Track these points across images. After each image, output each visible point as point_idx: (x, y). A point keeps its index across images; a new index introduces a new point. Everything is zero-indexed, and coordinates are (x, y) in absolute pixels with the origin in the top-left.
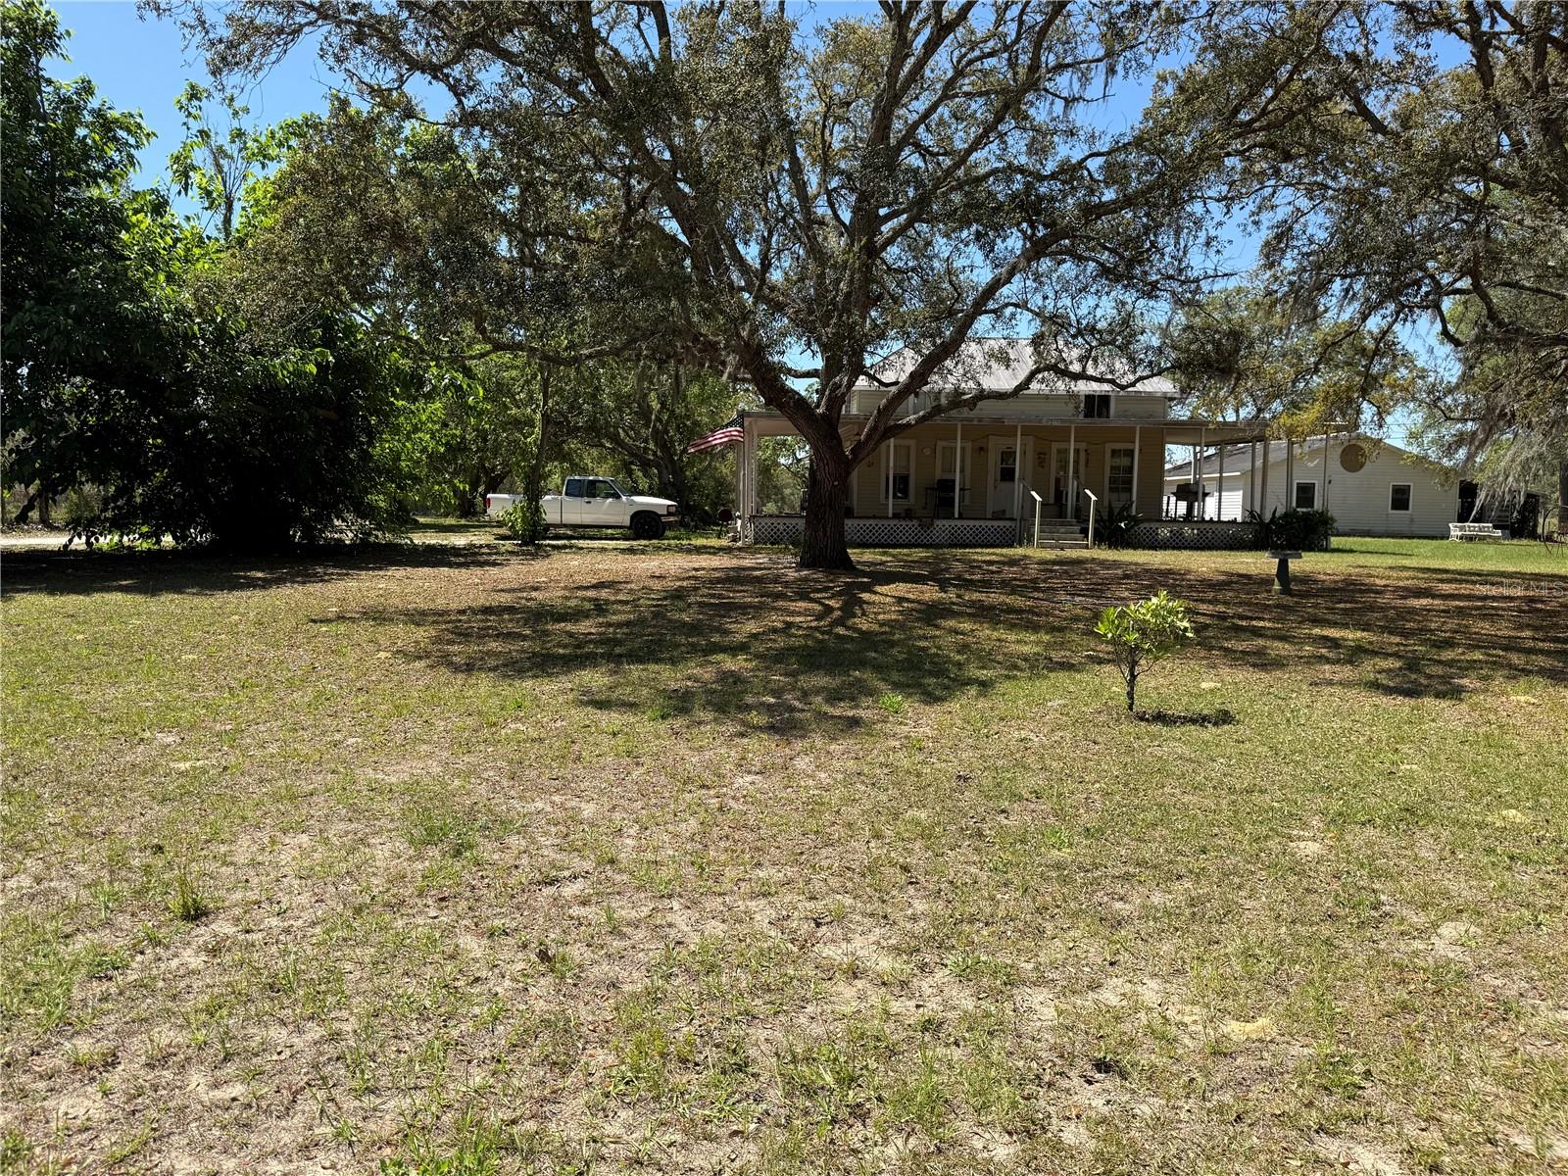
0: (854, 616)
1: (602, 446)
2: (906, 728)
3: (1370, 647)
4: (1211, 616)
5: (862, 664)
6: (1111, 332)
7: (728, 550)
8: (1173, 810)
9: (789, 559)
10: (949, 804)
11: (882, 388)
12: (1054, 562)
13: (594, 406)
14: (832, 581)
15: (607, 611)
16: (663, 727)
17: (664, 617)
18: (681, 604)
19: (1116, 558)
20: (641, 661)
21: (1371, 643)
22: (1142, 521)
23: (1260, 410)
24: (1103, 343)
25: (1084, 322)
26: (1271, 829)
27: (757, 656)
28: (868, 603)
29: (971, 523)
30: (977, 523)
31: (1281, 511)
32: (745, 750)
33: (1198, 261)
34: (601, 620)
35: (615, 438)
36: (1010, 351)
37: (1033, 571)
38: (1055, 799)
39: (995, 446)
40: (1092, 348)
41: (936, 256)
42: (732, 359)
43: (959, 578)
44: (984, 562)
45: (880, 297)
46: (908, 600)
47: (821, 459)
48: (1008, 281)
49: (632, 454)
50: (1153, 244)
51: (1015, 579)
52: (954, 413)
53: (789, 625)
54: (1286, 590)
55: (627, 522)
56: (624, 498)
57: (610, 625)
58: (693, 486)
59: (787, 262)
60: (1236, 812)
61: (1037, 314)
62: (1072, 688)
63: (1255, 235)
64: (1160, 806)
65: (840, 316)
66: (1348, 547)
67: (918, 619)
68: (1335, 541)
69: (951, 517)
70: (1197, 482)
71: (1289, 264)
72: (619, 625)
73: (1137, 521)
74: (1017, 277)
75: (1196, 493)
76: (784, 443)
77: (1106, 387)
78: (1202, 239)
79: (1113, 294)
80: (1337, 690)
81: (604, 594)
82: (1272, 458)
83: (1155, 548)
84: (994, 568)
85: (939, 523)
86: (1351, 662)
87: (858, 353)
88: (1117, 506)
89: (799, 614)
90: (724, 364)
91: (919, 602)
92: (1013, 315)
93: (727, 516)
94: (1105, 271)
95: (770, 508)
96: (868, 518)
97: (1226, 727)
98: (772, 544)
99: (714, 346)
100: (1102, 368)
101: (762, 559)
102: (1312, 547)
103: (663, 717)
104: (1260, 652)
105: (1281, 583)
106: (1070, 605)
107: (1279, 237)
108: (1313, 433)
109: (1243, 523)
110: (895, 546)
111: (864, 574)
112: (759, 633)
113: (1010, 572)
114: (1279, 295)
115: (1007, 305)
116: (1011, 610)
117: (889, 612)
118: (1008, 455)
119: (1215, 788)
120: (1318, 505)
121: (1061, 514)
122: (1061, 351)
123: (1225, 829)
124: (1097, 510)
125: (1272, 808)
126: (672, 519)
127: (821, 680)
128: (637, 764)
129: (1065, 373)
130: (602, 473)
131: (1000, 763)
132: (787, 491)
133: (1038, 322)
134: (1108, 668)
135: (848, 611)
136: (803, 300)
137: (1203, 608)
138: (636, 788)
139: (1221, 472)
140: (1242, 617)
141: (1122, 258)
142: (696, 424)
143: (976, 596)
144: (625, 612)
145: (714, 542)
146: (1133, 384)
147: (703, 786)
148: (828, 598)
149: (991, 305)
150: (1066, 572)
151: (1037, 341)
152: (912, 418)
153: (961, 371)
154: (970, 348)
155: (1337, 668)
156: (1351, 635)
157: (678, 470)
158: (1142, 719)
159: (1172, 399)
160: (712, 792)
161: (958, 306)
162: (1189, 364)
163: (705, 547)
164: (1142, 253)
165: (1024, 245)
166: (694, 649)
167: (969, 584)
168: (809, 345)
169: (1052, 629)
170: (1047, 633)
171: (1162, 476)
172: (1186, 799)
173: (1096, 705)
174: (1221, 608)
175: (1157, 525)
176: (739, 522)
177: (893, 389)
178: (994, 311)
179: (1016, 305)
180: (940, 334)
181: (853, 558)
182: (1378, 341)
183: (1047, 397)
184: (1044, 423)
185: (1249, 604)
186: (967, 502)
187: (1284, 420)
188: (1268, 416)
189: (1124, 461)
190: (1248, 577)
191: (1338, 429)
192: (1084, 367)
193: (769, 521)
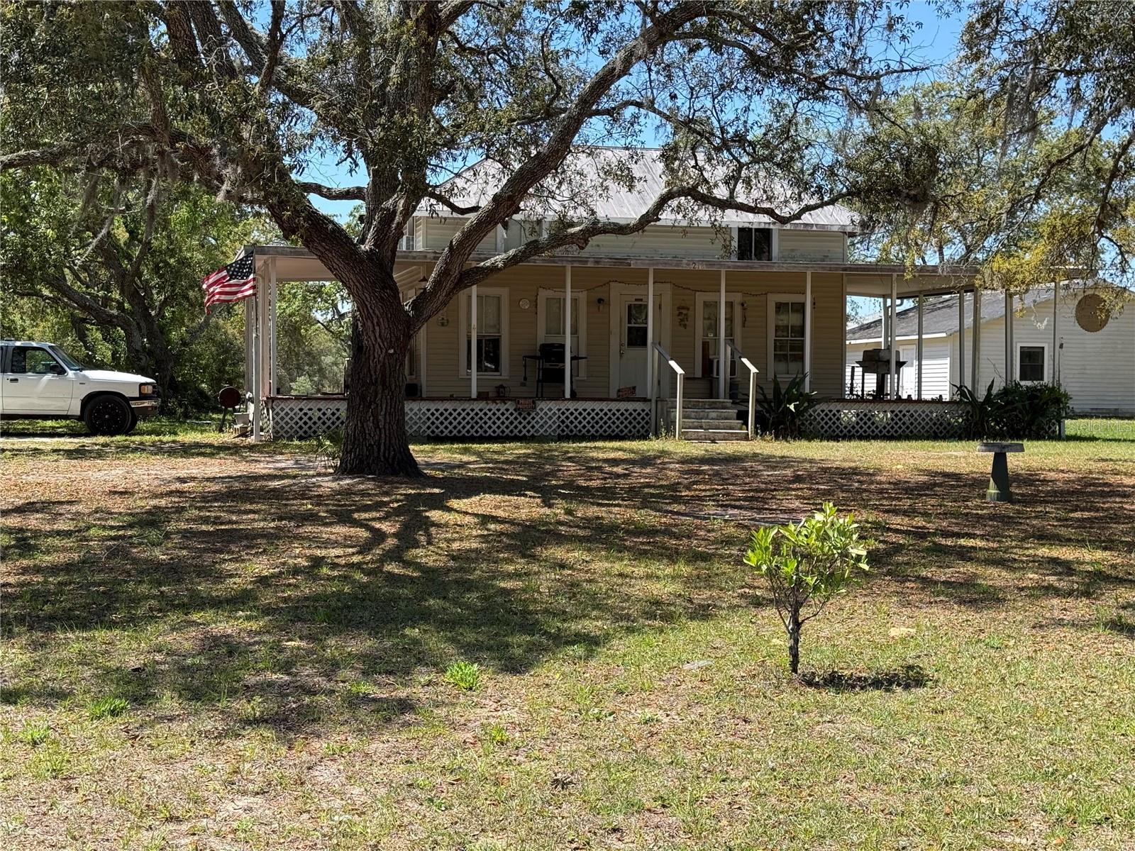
0: (416, 545)
1: (38, 294)
2: (484, 712)
3: (1114, 573)
4: (907, 533)
5: (424, 616)
6: (767, 145)
7: (233, 450)
8: (846, 815)
9: (322, 462)
10: (540, 823)
11: (455, 215)
12: (703, 461)
13: (24, 235)
14: (386, 494)
15: (35, 547)
16: (112, 727)
17: (126, 556)
18: (153, 534)
19: (785, 452)
20: (84, 626)
21: (1114, 567)
22: (819, 401)
23: (969, 250)
24: (756, 160)
25: (731, 130)
26: (977, 837)
27: (267, 611)
28: (438, 526)
29: (589, 405)
30: (597, 406)
31: (999, 386)
32: (241, 758)
33: (877, 50)
34: (25, 562)
35: (57, 283)
36: (633, 166)
37: (672, 475)
38: (687, 807)
39: (620, 297)
40: (741, 166)
41: (529, 32)
42: (230, 172)
43: (570, 485)
44: (606, 461)
45: (450, 88)
46: (495, 519)
47: (369, 317)
48: (625, 71)
49: (84, 308)
50: (819, 27)
51: (648, 485)
52: (559, 251)
53: (317, 562)
54: (1005, 496)
55: (76, 410)
56: (71, 374)
57: (37, 570)
58: (181, 353)
59: (314, 32)
60: (931, 813)
61: (668, 118)
62: (718, 642)
63: (955, 15)
64: (829, 809)
65: (391, 113)
66: (1087, 434)
67: (508, 548)
68: (1071, 426)
69: (559, 397)
70: (889, 348)
71: (999, 54)
72: (54, 570)
73: (812, 401)
74: (638, 67)
75: (888, 362)
76: (319, 292)
77: (765, 219)
78: (882, 20)
79: (767, 92)
80: (1070, 633)
81: (34, 521)
82: (985, 313)
83: (836, 438)
84: (619, 470)
85: (544, 406)
86: (1087, 594)
87: (417, 165)
88: (785, 379)
89: (335, 544)
90: (220, 179)
91: (512, 522)
92: (635, 117)
93: (233, 399)
94: (755, 62)
95: (302, 384)
96: (442, 399)
97: (920, 691)
98: (300, 438)
99: (204, 152)
100: (755, 194)
101: (285, 462)
102: (1039, 434)
103: (114, 713)
104: (969, 583)
105: (998, 486)
106: (721, 521)
107: (985, 20)
108: (1037, 281)
109: (951, 402)
110: (481, 440)
111: (435, 482)
112: (273, 576)
113: (641, 476)
114: (988, 95)
115: (627, 104)
116: (639, 531)
117: (469, 537)
118: (637, 310)
119: (903, 779)
120: (1047, 379)
121: (712, 392)
122: (701, 170)
123: (916, 839)
124: (758, 387)
125: (979, 806)
126: (146, 404)
127: (360, 644)
128: (69, 789)
129: (707, 200)
130: (40, 335)
131: (613, 758)
132: (328, 360)
133: (669, 128)
134: (770, 612)
135: (407, 538)
136: (340, 88)
137: (897, 521)
138: (63, 827)
139: (920, 334)
140: (946, 534)
141: (778, 44)
142: (184, 262)
143: (593, 511)
144: (65, 550)
145: (212, 437)
146: (798, 216)
147: (171, 819)
148: (379, 519)
149: (605, 103)
150: (717, 474)
151: (669, 155)
152: (499, 259)
153: (567, 194)
154: (578, 162)
155: (1070, 602)
156: (1090, 557)
157: (157, 332)
158: (810, 683)
159: (852, 235)
160: (185, 827)
161: (560, 103)
162: (870, 190)
163: (198, 445)
164: (805, 38)
165: (644, 22)
166: (169, 605)
167: (583, 494)
168: (349, 152)
169: (696, 557)
170: (688, 562)
171: (843, 339)
172: (864, 797)
173: (750, 665)
174: (919, 521)
175: (839, 406)
176: (251, 407)
177: (472, 216)
178: (608, 112)
179: (639, 105)
180: (535, 141)
181: (419, 458)
182: (1117, 157)
183: (684, 231)
184: (684, 267)
185: (956, 515)
186: (583, 374)
187: (1000, 264)
188: (980, 256)
189: (793, 319)
190: (956, 476)
191: (1070, 275)
192: (732, 192)
193: (296, 406)
